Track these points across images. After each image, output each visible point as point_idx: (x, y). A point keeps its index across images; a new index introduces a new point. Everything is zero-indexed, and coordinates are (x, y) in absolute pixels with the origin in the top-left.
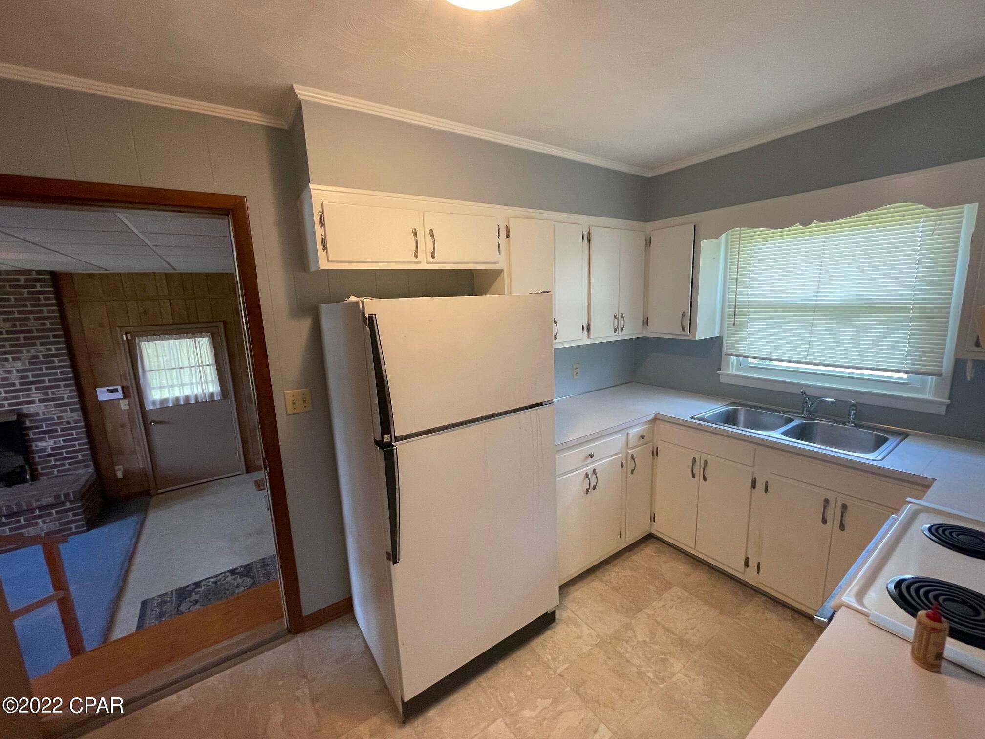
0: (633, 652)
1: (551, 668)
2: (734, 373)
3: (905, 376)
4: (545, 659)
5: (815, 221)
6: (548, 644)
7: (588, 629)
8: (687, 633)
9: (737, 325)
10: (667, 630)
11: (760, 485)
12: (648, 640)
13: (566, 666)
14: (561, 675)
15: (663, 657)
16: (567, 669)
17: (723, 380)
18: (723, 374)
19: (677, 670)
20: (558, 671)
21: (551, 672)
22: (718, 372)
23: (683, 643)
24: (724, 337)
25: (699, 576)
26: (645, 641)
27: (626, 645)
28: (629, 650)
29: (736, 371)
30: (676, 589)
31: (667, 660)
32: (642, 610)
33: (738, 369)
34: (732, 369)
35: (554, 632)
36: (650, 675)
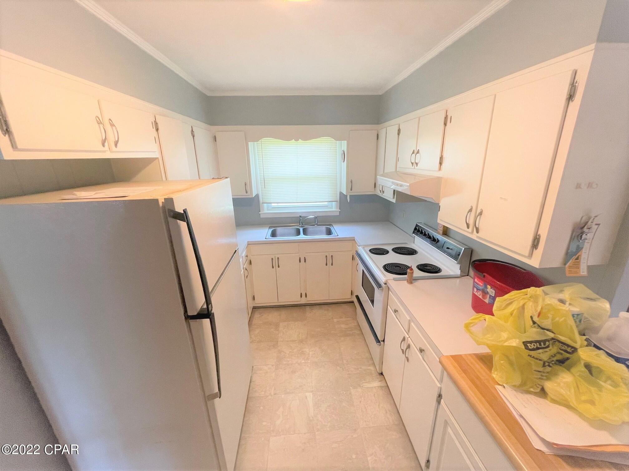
0: (290, 359)
1: (268, 396)
2: (266, 212)
3: (327, 203)
4: (262, 395)
5: (300, 140)
6: (256, 389)
7: (267, 367)
8: (299, 337)
9: (266, 187)
10: (293, 341)
11: (302, 260)
12: (291, 350)
13: (273, 389)
14: (275, 394)
15: (301, 351)
16: (275, 389)
17: (262, 216)
18: (262, 213)
19: (308, 352)
20: (272, 394)
21: (270, 397)
22: (260, 213)
23: (301, 341)
24: (259, 195)
25: (284, 313)
26: (290, 352)
27: (285, 359)
28: (288, 360)
29: (267, 211)
30: (281, 324)
31: (302, 352)
32: (278, 341)
33: (268, 210)
34: (266, 211)
35: (253, 381)
36: (303, 361)
